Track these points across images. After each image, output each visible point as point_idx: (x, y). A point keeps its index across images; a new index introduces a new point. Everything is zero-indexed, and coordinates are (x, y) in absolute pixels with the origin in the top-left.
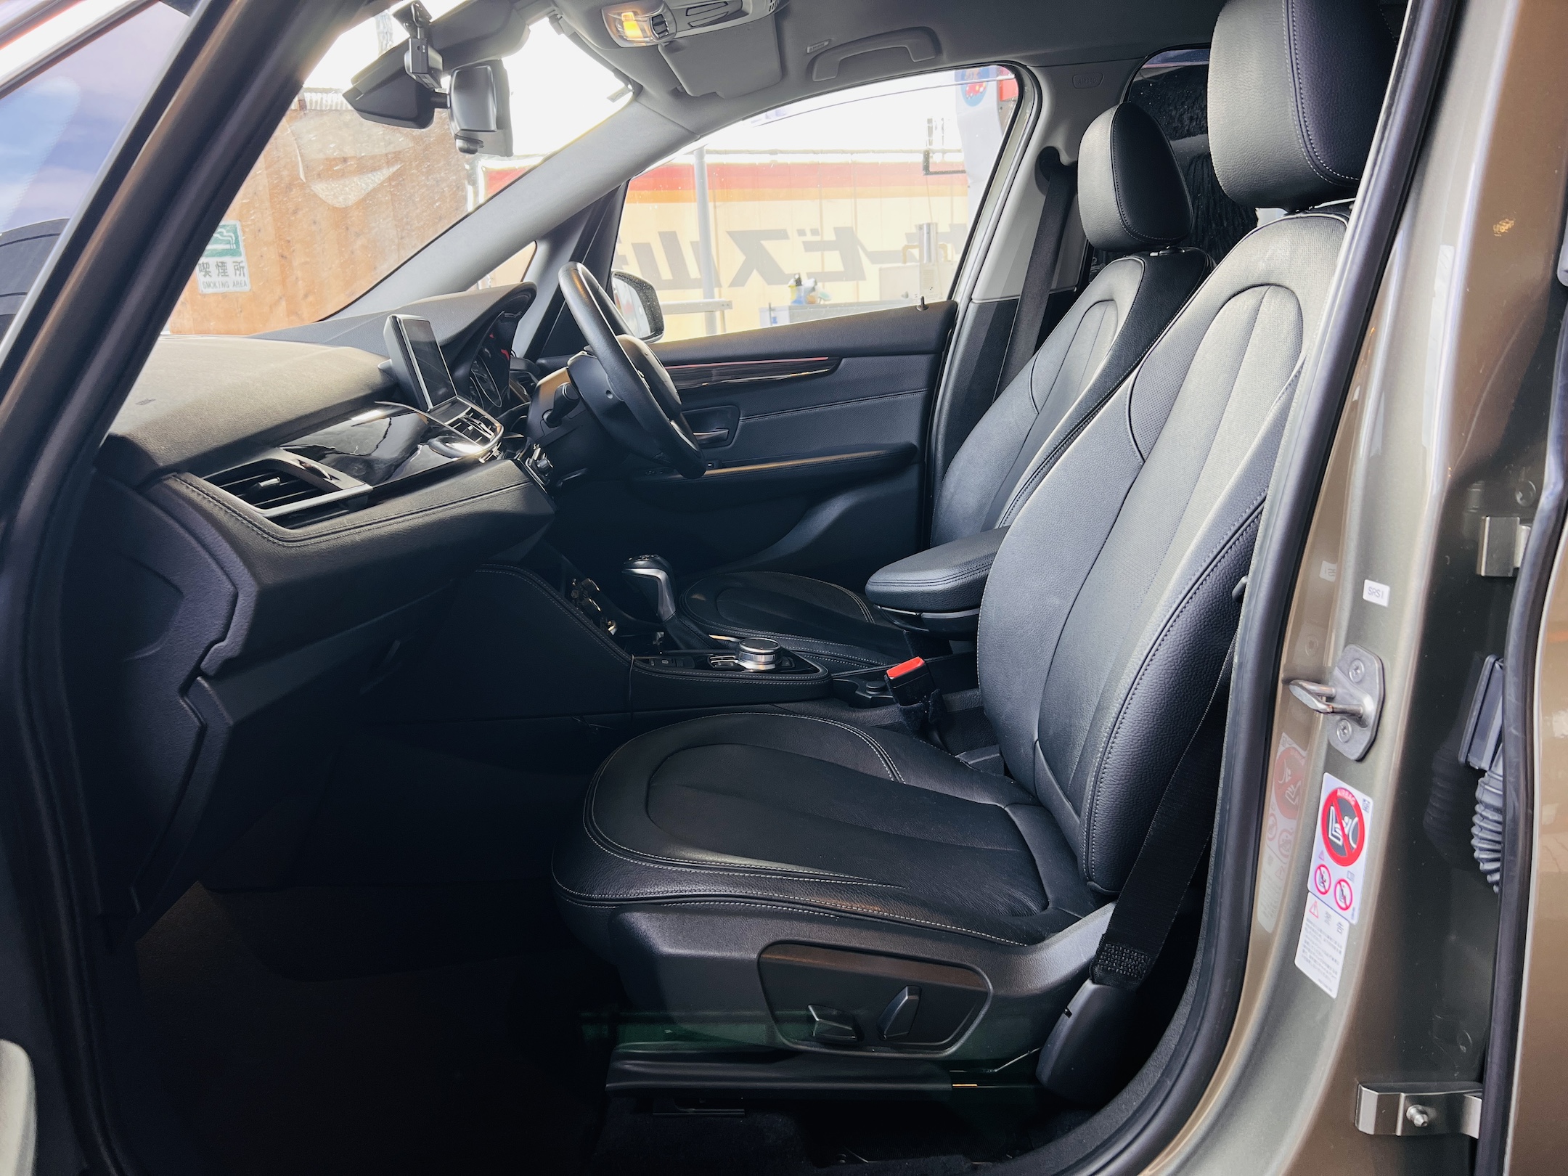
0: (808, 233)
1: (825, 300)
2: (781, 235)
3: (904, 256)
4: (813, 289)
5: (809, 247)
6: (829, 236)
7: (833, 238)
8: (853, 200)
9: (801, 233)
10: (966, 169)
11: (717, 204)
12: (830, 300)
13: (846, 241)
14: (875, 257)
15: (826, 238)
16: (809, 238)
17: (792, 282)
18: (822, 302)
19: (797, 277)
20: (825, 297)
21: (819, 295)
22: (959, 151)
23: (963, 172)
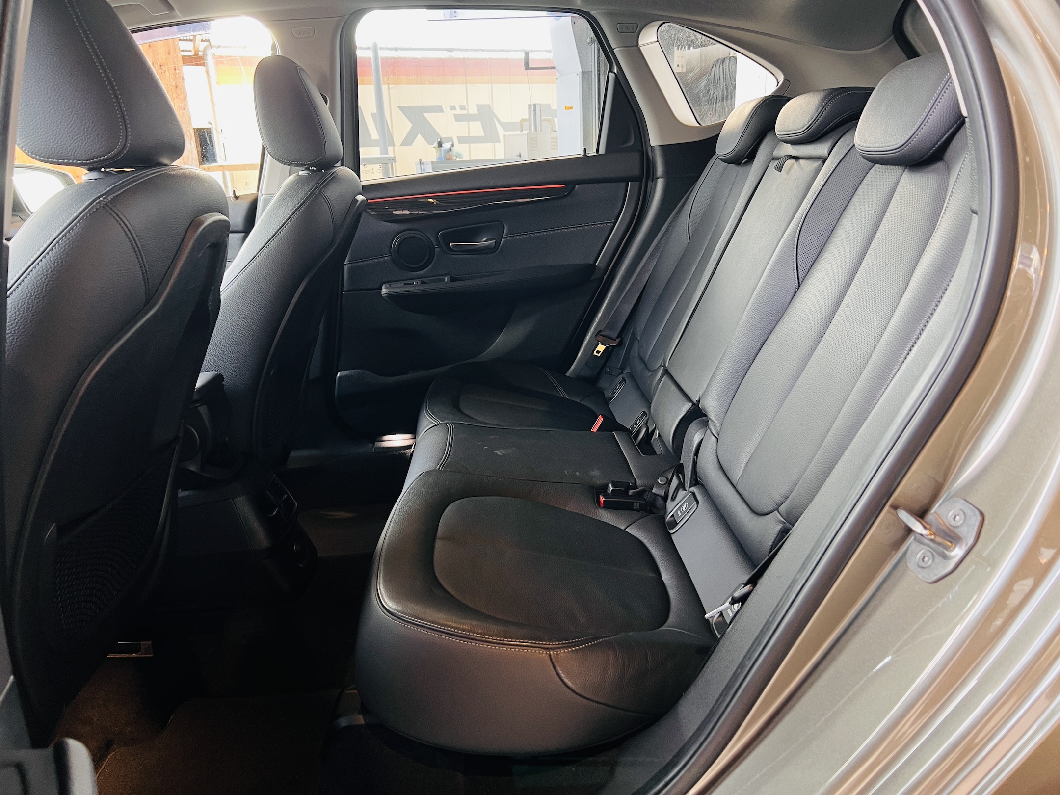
0: (458, 108)
1: (460, 158)
2: (438, 109)
3: (520, 125)
4: (450, 149)
5: (458, 118)
6: (473, 110)
7: (476, 112)
8: (490, 85)
9: (453, 108)
10: (556, 67)
11: (390, 86)
12: (463, 158)
13: (485, 114)
14: (506, 126)
15: (471, 112)
16: (459, 111)
17: (436, 144)
18: (458, 159)
19: (439, 140)
20: (459, 155)
21: (455, 154)
22: (550, 51)
23: (554, 68)
